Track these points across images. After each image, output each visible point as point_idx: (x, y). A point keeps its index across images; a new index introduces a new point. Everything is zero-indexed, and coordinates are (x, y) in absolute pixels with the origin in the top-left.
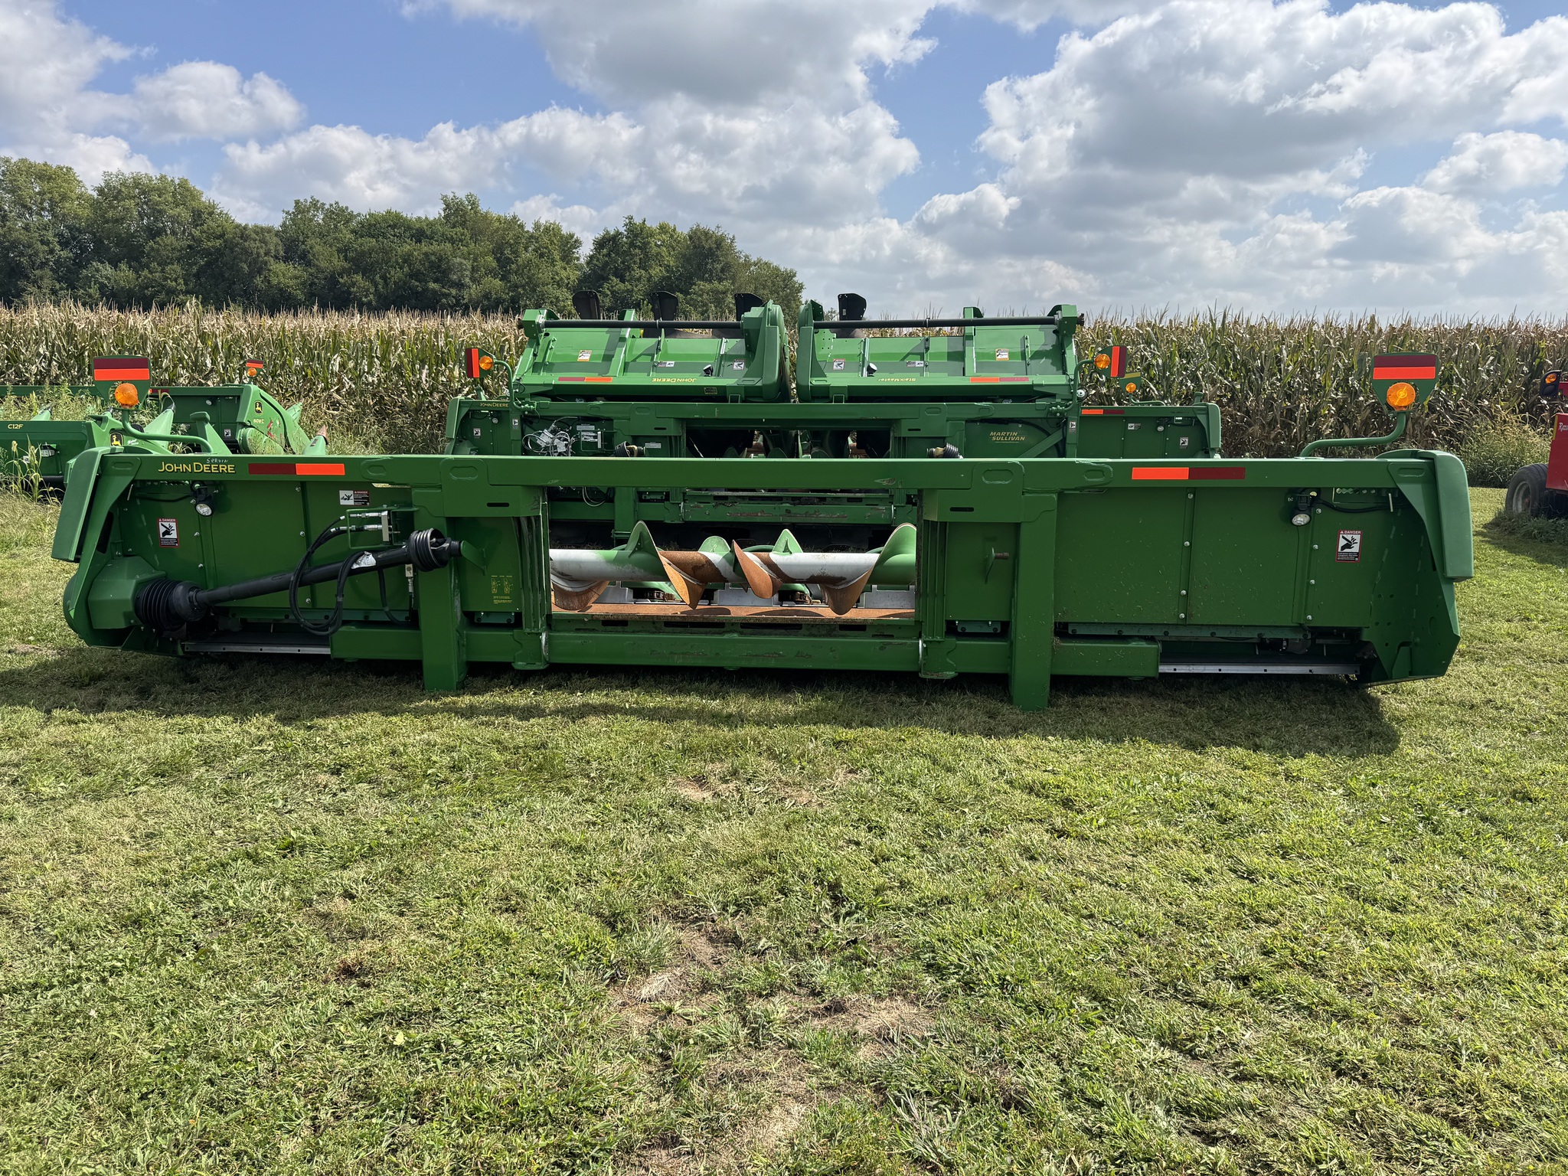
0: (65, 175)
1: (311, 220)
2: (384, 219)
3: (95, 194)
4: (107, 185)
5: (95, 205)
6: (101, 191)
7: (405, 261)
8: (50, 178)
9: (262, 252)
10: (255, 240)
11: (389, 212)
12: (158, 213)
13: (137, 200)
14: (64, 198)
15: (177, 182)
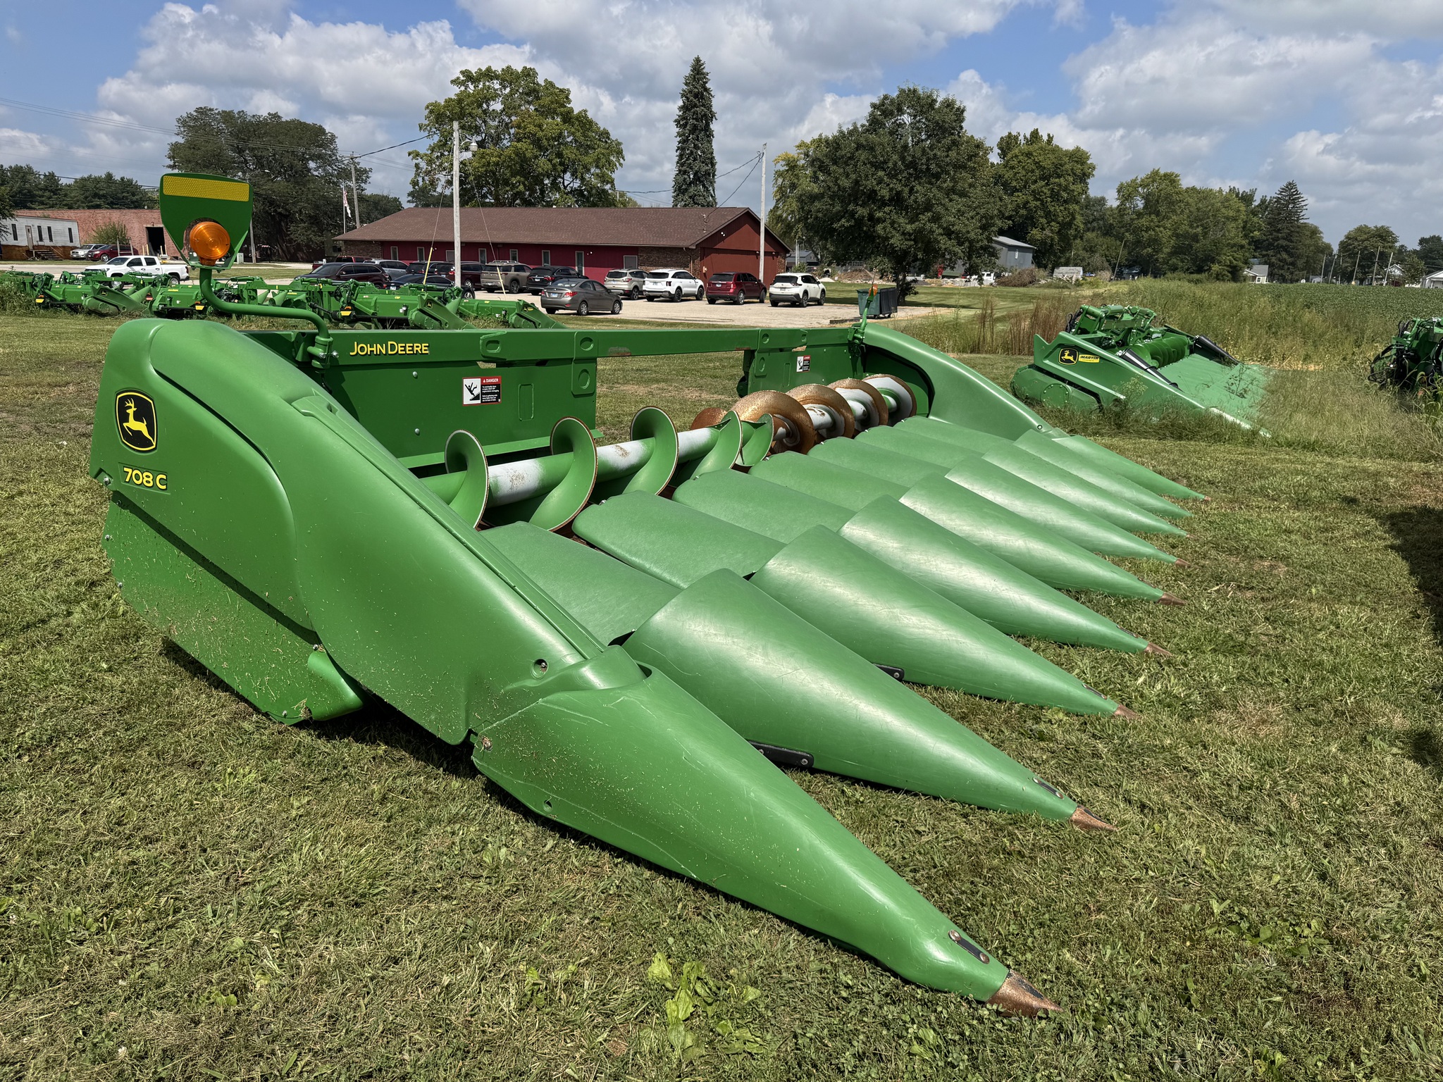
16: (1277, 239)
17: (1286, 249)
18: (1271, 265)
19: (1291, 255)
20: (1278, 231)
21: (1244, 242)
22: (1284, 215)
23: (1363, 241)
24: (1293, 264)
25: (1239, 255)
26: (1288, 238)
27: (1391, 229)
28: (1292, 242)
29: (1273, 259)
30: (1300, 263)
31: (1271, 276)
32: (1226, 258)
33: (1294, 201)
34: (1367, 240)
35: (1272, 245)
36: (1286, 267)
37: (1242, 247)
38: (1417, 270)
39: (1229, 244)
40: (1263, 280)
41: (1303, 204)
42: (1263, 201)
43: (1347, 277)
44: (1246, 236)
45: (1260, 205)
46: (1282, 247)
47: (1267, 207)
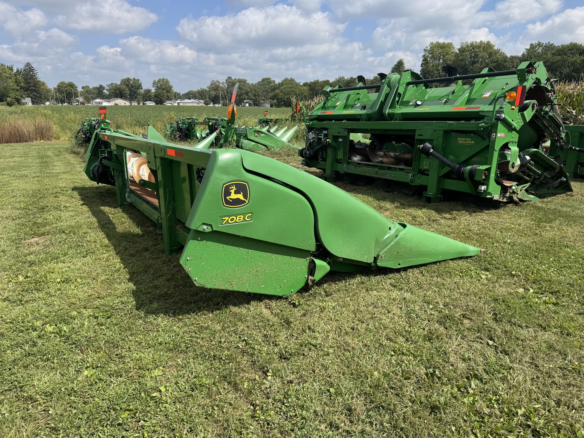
0: (449, 46)
1: (536, 51)
2: (568, 46)
3: (457, 51)
4: (462, 47)
5: (456, 55)
6: (459, 50)
7: (572, 64)
8: (444, 47)
9: (511, 66)
10: (509, 62)
11: (571, 44)
12: (476, 56)
13: (470, 52)
14: (447, 54)
15: (486, 42)
16: (30, 87)
17: (35, 91)
18: (31, 98)
19: (38, 93)
20: (29, 83)
21: (18, 88)
22: (29, 77)
23: (65, 87)
24: (40, 97)
25: (17, 93)
26: (34, 86)
27: (74, 83)
28: (37, 88)
29: (31, 95)
30: (43, 96)
31: (33, 103)
32: (13, 94)
33: (32, 71)
34: (66, 87)
35: (29, 89)
36: (37, 98)
37: (18, 90)
38: (88, 98)
39: (11, 89)
40: (30, 104)
41: (36, 72)
42: (18, 70)
43: (63, 102)
44: (18, 85)
45: (17, 72)
46: (33, 90)
47: (20, 73)
